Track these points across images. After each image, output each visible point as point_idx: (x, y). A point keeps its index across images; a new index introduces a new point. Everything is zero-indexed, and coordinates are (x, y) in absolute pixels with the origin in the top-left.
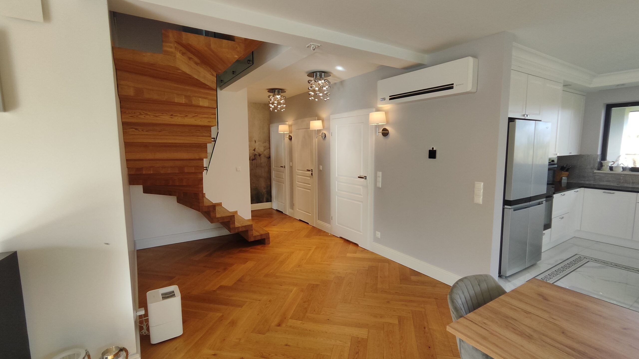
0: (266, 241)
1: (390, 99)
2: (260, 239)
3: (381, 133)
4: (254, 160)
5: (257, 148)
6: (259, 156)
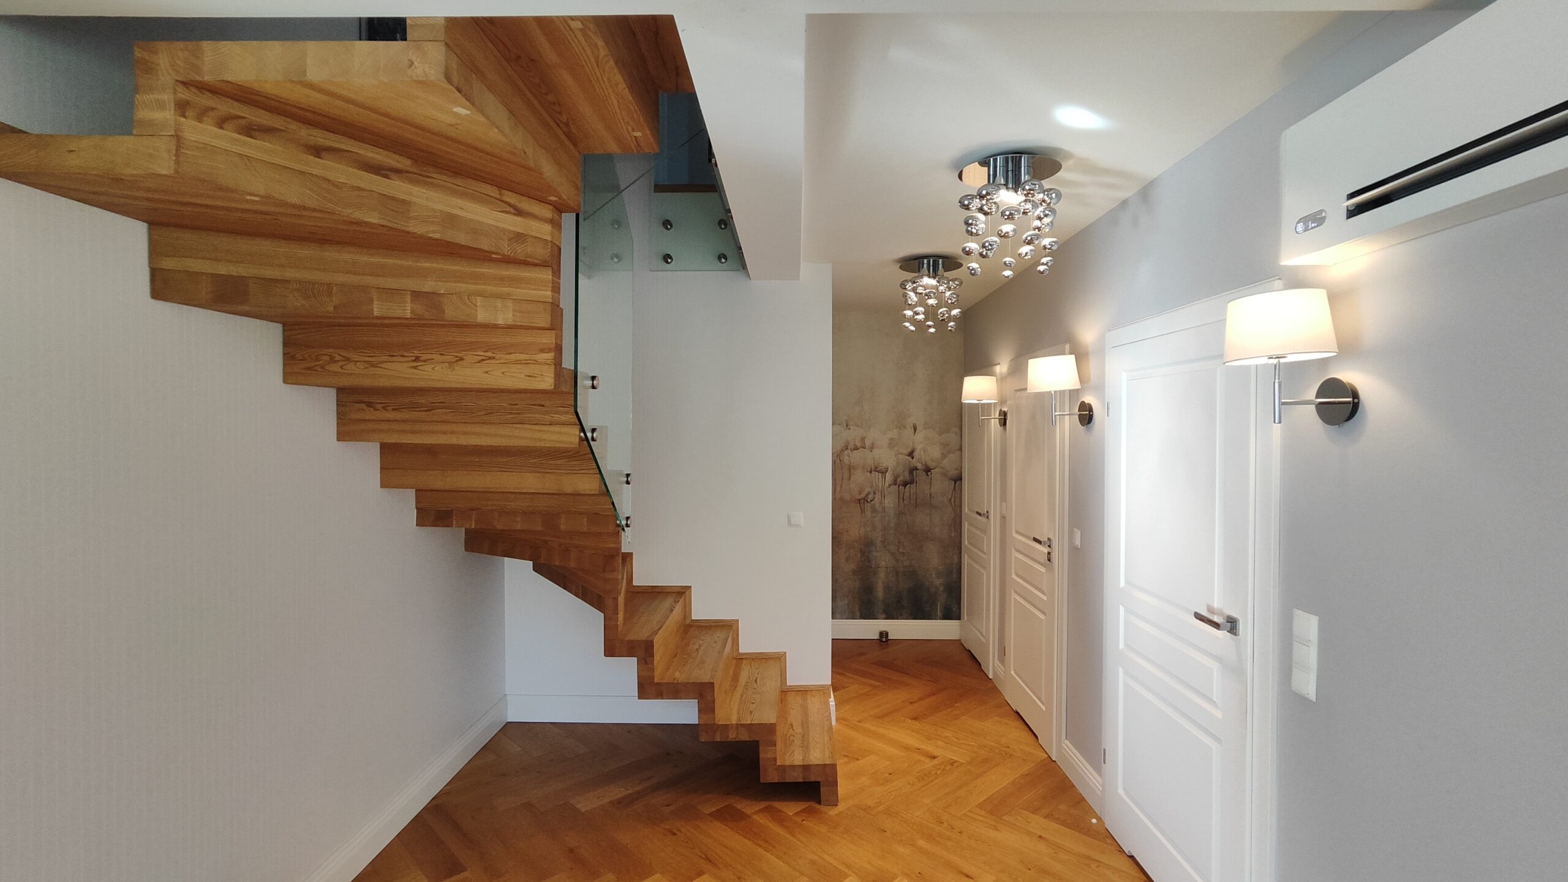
0: (823, 789)
1: (1352, 213)
2: (801, 780)
3: (1313, 407)
4: (909, 485)
5: (919, 447)
6: (927, 475)
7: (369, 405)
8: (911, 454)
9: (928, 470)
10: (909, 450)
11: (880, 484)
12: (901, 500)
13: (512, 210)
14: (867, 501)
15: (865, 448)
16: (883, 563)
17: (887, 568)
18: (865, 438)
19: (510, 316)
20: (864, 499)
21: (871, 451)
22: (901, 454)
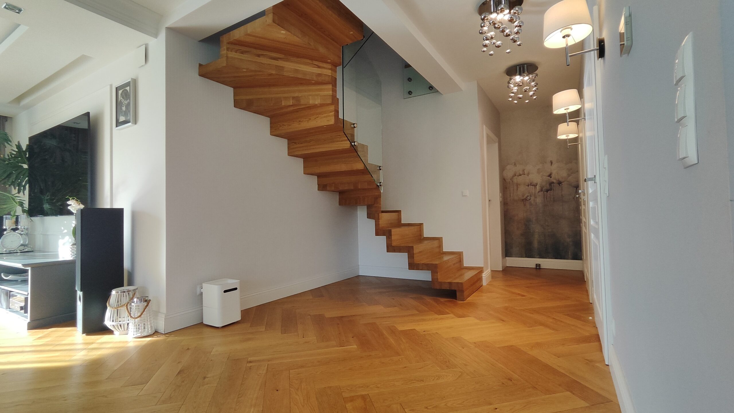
0: (458, 294)
2: (448, 289)
4: (549, 191)
5: (554, 172)
6: (560, 185)
7: (295, 143)
8: (550, 176)
9: (560, 183)
10: (548, 174)
11: (533, 191)
12: (546, 199)
13: (316, 66)
14: (527, 200)
15: (525, 175)
16: (537, 230)
17: (539, 232)
18: (524, 169)
19: (319, 101)
20: (525, 199)
21: (528, 176)
22: (544, 176)
